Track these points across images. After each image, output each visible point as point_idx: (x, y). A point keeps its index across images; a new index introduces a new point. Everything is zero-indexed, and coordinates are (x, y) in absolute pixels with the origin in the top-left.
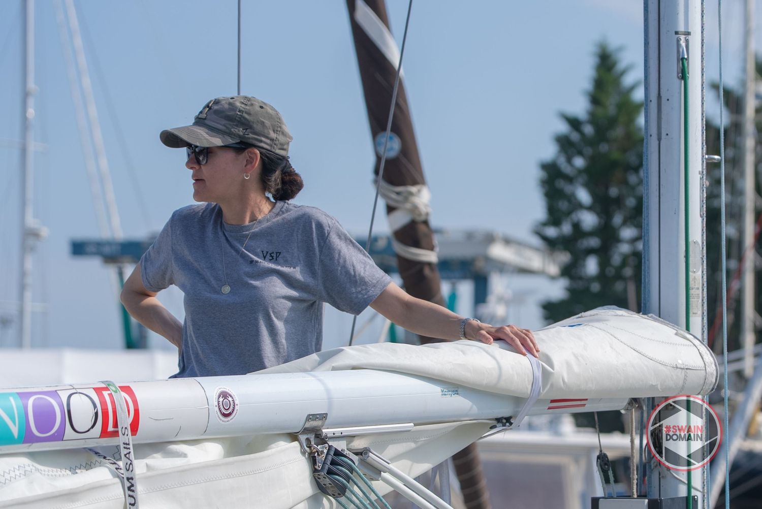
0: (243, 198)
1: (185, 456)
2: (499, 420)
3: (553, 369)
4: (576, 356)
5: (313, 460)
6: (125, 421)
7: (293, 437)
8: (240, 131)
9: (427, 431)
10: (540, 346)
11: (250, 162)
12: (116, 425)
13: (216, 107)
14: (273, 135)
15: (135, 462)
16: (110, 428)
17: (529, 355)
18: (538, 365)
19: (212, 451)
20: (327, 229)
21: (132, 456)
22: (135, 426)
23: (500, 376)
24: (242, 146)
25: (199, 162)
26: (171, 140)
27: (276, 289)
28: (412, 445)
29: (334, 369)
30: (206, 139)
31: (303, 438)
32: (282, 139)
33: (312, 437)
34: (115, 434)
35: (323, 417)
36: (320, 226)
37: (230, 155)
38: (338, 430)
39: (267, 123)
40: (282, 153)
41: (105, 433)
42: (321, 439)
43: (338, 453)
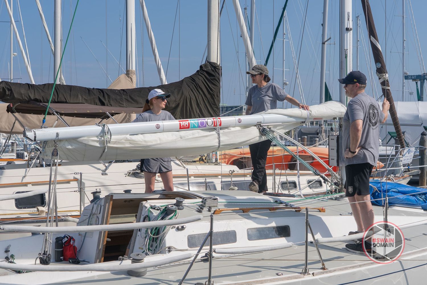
0: (261, 82)
1: (231, 129)
2: (302, 122)
3: (312, 112)
4: (317, 111)
5: (259, 130)
6: (218, 124)
7: (255, 126)
8: (260, 71)
9: (285, 124)
10: (309, 109)
11: (262, 76)
12: (216, 124)
13: (256, 67)
14: (266, 72)
15: (220, 131)
16: (216, 125)
17: (307, 110)
18: (309, 112)
19: (238, 128)
20: (276, 87)
21: (219, 130)
22: (220, 125)
23: (302, 115)
24: (261, 74)
25: (253, 77)
26: (248, 73)
27: (267, 98)
28: (283, 127)
29: (265, 114)
30: (254, 73)
31: (257, 126)
32: (267, 72)
33: (259, 126)
34: (216, 126)
35: (261, 122)
36: (274, 86)
37: (259, 75)
38: (264, 125)
39: (265, 70)
40: (267, 75)
41: (214, 126)
42: (261, 126)
43: (264, 128)
